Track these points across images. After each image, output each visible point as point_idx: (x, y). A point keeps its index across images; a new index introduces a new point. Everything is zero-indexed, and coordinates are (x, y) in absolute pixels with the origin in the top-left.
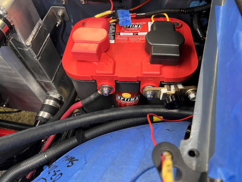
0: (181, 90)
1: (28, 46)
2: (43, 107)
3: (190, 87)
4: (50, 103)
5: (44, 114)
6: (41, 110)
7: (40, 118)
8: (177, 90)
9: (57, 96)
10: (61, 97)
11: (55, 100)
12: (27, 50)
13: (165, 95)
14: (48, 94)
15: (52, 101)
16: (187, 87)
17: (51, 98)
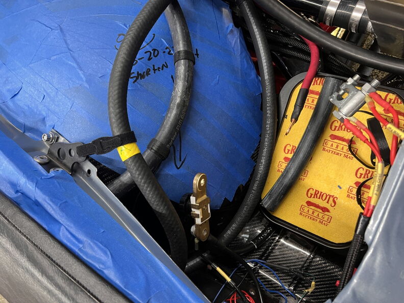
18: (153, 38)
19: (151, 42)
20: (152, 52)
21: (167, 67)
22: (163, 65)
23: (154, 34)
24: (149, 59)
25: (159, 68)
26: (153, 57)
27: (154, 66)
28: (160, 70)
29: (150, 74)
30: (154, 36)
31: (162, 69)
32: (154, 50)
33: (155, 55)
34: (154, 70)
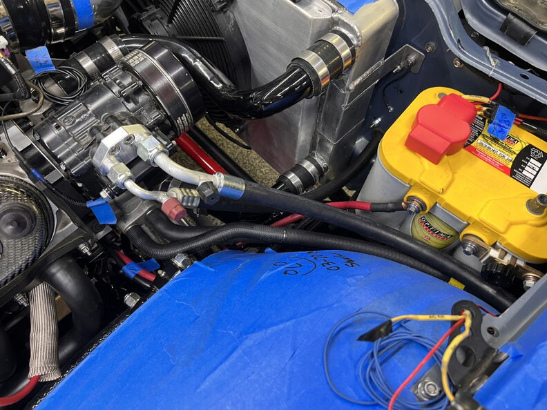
0: (518, 267)
1: (348, 90)
2: (297, 169)
3: (534, 270)
4: (310, 167)
5: (294, 179)
6: (293, 170)
7: (287, 180)
8: (512, 264)
9: (323, 164)
10: (326, 169)
11: (318, 166)
12: (343, 92)
13: (492, 259)
14: (314, 155)
15: (313, 167)
16: (530, 268)
17: (314, 162)
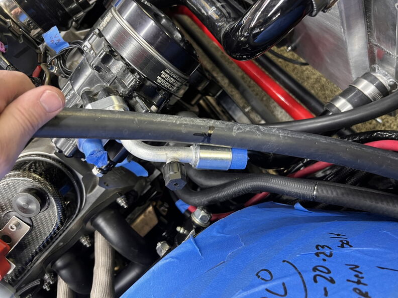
4: (368, 89)
5: (344, 106)
9: (388, 81)
10: (393, 86)
14: (374, 70)
17: (373, 80)
18: (292, 264)
19: (296, 269)
20: (318, 273)
21: (357, 267)
22: (351, 269)
23: (284, 261)
24: (332, 281)
25: (356, 276)
26: (330, 275)
27: (348, 280)
28: (360, 275)
29: (367, 293)
30: (287, 262)
31: (361, 273)
32: (315, 269)
33: (327, 271)
34: (359, 282)
